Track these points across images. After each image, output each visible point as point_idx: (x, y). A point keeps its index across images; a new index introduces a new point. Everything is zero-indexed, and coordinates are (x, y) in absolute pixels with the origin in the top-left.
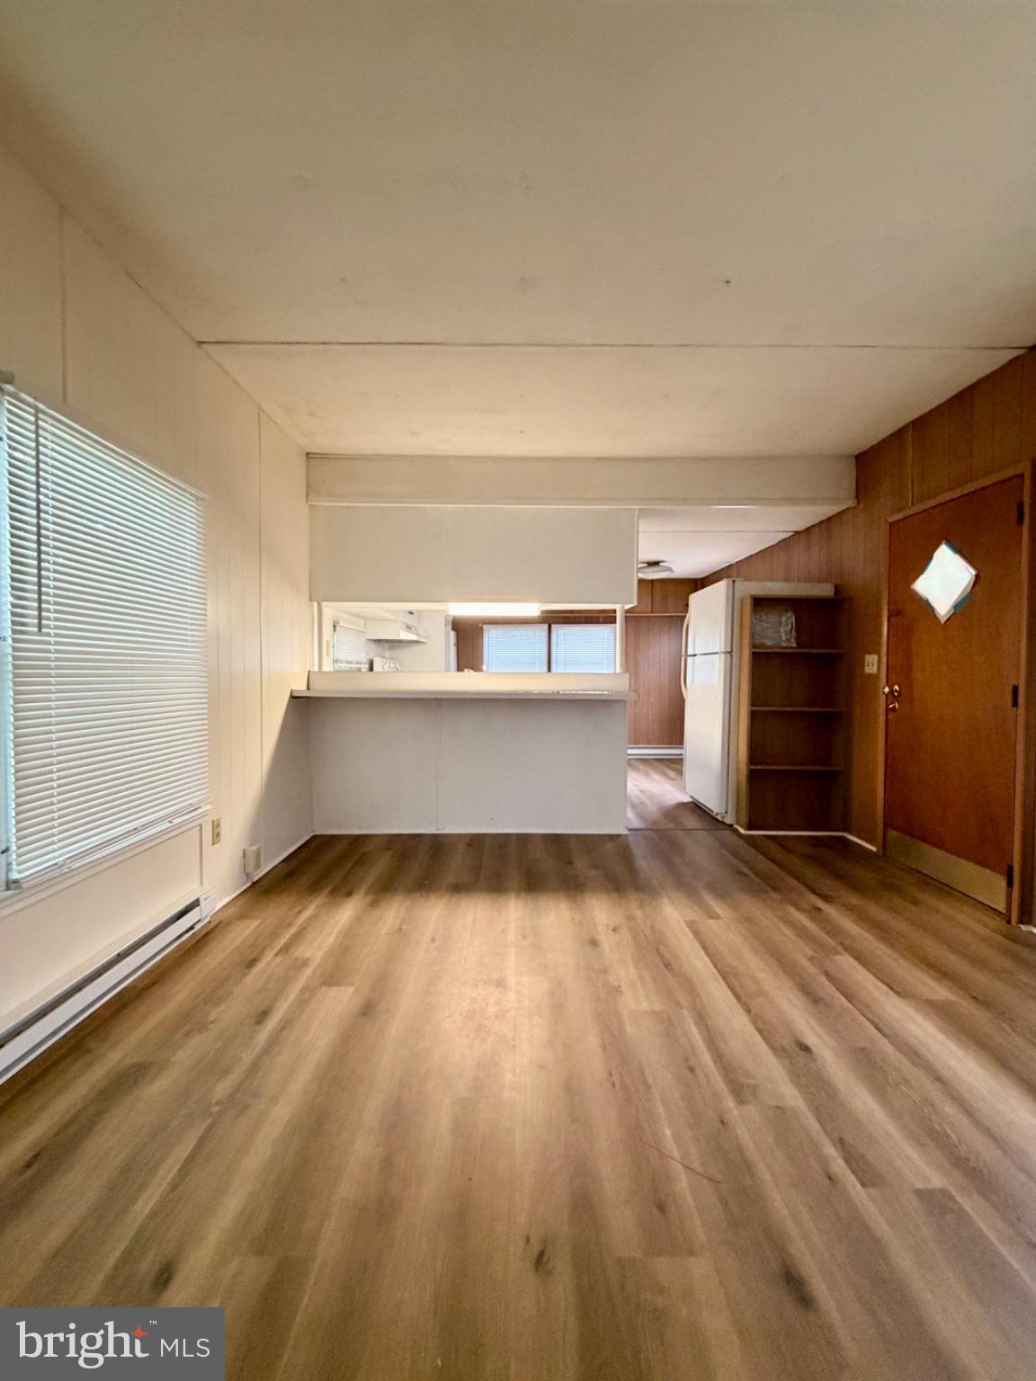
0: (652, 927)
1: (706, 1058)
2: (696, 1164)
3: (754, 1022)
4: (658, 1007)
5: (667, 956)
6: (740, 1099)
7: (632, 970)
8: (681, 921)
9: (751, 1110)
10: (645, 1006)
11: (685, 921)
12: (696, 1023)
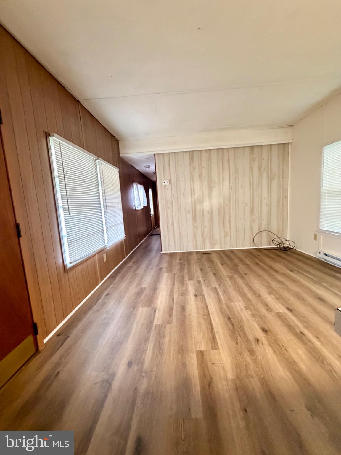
0: (237, 344)
1: (220, 293)
2: (225, 281)
3: (205, 301)
4: (232, 303)
5: (229, 324)
6: (215, 288)
7: (243, 316)
8: (221, 350)
9: (213, 286)
10: (236, 303)
11: (219, 349)
12: (221, 300)
